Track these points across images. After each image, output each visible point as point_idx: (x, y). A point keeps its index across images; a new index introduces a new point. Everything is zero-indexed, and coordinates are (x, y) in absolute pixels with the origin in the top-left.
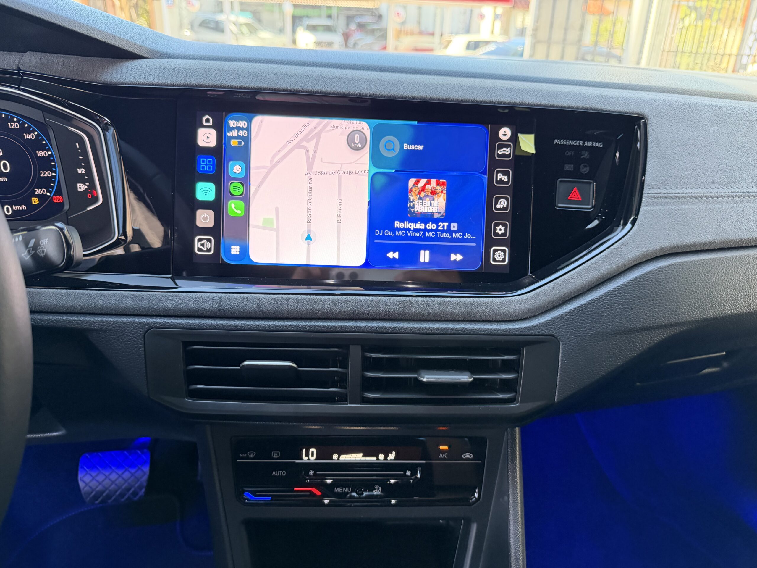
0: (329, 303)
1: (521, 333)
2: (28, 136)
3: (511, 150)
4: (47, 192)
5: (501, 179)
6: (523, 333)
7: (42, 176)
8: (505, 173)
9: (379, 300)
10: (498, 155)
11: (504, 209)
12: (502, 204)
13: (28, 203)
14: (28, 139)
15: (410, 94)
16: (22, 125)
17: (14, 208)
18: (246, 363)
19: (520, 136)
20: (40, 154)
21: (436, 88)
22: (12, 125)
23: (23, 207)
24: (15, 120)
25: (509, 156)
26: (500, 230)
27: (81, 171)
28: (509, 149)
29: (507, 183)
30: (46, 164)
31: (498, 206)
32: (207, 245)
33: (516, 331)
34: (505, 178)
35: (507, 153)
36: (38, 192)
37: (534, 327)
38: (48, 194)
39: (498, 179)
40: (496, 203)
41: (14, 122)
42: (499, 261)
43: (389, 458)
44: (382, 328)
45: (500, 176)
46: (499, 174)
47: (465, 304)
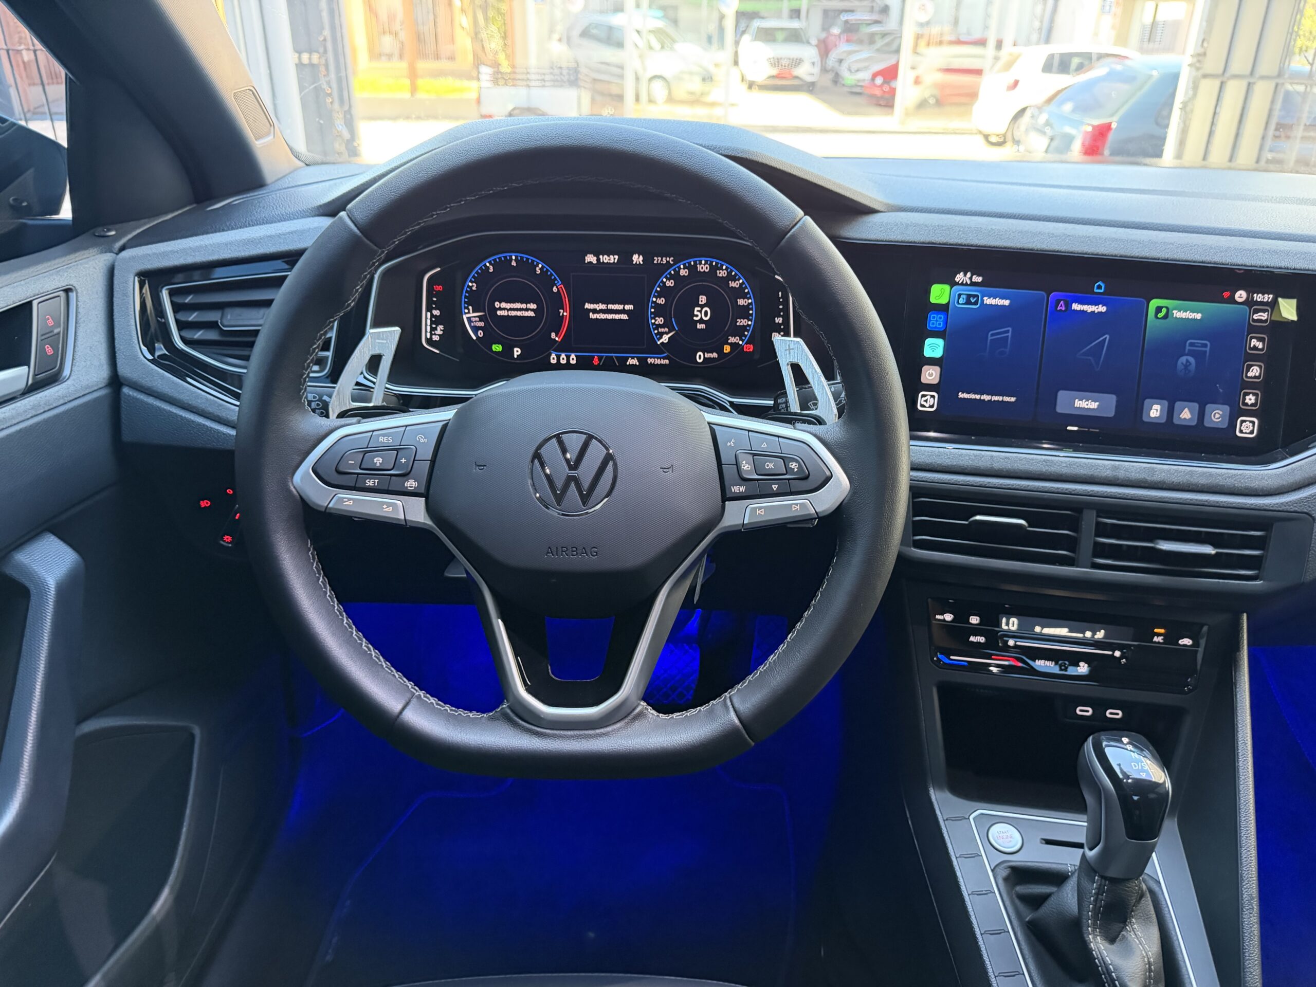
0: (1064, 465)
1: (1272, 508)
2: (733, 284)
3: (1268, 315)
4: (740, 340)
5: (1254, 346)
6: (1274, 508)
7: (738, 324)
8: (1259, 339)
9: (1119, 465)
10: (1254, 320)
11: (1255, 377)
12: (1255, 371)
13: (720, 351)
14: (732, 287)
15: (1163, 256)
16: (729, 273)
17: (706, 356)
18: (978, 518)
19: (1280, 300)
20: (741, 302)
21: (1191, 250)
22: (720, 273)
23: (715, 355)
24: (724, 267)
25: (1266, 321)
26: (1250, 399)
27: (779, 320)
28: (1266, 313)
29: (1262, 350)
30: (744, 312)
31: (1250, 374)
32: (931, 401)
33: (1267, 506)
34: (1260, 345)
35: (1264, 318)
36: (732, 340)
37: (1287, 503)
38: (741, 343)
39: (1252, 346)
40: (1248, 371)
41: (723, 270)
42: (1246, 433)
43: (1096, 637)
44: (1120, 494)
45: (1254, 342)
46: (1253, 340)
47: (1211, 475)
